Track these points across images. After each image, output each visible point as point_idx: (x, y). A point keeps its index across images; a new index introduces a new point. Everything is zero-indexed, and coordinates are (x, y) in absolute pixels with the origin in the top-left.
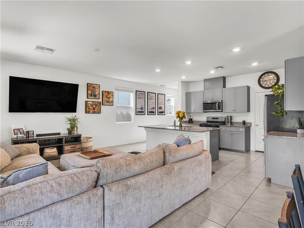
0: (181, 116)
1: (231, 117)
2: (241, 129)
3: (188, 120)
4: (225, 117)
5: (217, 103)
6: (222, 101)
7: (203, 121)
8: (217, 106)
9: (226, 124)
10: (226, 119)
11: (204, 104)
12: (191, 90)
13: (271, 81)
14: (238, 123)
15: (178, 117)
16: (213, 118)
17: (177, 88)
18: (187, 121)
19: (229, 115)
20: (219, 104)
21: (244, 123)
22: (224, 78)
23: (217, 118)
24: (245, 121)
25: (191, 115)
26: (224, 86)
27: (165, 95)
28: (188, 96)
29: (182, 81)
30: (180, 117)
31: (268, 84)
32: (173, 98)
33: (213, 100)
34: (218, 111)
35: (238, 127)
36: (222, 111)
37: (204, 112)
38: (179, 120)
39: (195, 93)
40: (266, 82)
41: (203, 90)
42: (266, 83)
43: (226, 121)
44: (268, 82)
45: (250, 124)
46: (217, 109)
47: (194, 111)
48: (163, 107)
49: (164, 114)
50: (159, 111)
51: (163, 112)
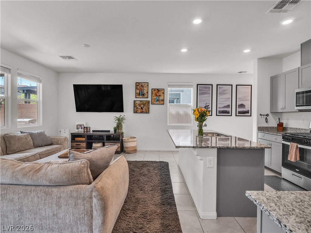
3: (276, 126)
7: (305, 130)
11: (297, 94)
27: (251, 86)
37: (300, 110)
39: (285, 74)
41: (300, 66)
47: (283, 108)
48: (247, 104)
49: (249, 114)
50: (238, 110)
51: (247, 112)
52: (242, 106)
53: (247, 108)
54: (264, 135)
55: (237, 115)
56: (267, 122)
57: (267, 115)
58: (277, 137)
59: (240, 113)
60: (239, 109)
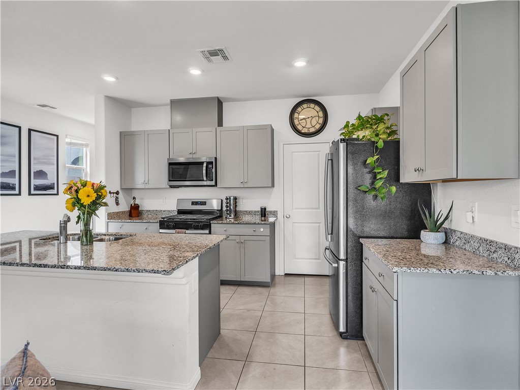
0: (86, 201)
1: (235, 199)
2: (262, 230)
3: (127, 209)
4: (222, 200)
5: (205, 165)
6: (216, 158)
7: (169, 211)
8: (204, 172)
9: (224, 217)
10: (224, 205)
11: (170, 164)
12: (135, 127)
13: (314, 119)
14: (250, 213)
15: (74, 205)
16: (193, 203)
17: (92, 121)
18: (123, 213)
19: (232, 194)
20: (210, 166)
21: (264, 213)
22: (220, 103)
23: (204, 203)
24: (265, 209)
25: (136, 194)
26: (220, 124)
27: (57, 136)
28: (127, 141)
29: (106, 96)
30: (82, 205)
31: (309, 126)
32: (88, 149)
33: (194, 156)
34: (205, 183)
35: (255, 224)
36: (216, 185)
37: (171, 187)
38: (79, 217)
39: (148, 134)
40: (304, 121)
41: (169, 128)
42: (305, 124)
43: (224, 209)
44: (309, 120)
45: (275, 213)
46: (205, 179)
47: (145, 183)
48: (50, 170)
49: (55, 192)
50: (34, 182)
51: (51, 187)
52: (41, 174)
53: (51, 179)
54: (122, 225)
55: (33, 192)
56: (117, 204)
57: (117, 193)
58: (149, 226)
59: (37, 188)
60: (36, 180)
